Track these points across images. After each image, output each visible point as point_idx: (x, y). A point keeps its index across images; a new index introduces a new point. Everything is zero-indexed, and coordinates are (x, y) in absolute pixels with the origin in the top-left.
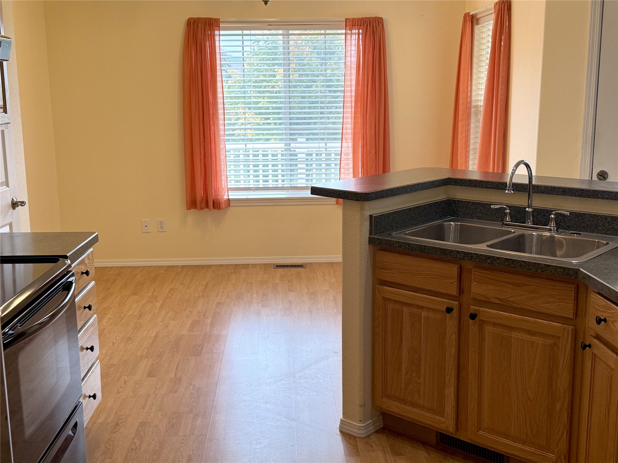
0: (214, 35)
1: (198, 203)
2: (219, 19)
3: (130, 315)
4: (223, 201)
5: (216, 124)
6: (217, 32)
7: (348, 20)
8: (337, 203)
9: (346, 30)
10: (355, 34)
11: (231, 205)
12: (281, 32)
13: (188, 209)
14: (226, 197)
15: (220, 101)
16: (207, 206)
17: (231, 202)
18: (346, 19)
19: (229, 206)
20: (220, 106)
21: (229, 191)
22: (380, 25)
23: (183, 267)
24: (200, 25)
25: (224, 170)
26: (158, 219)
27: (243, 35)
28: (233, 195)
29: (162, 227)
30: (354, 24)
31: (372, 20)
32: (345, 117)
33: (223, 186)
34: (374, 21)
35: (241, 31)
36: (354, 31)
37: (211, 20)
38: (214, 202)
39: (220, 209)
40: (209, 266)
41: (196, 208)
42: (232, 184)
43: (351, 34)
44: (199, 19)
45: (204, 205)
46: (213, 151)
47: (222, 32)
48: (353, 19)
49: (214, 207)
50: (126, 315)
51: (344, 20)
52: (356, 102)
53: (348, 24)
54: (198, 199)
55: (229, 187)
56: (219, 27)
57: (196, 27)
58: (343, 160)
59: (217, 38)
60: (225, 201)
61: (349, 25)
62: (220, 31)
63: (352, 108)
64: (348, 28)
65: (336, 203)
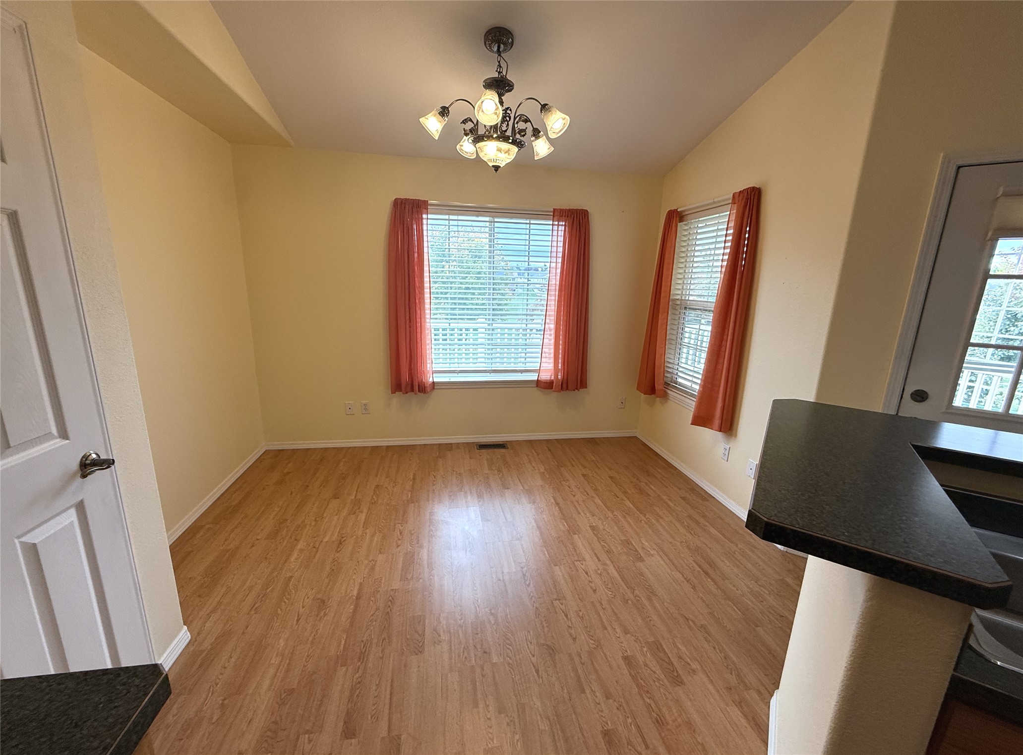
0: (422, 219)
1: (403, 387)
2: (427, 201)
3: (327, 541)
4: (428, 386)
5: (422, 308)
6: (424, 216)
7: (556, 211)
8: (537, 386)
9: (553, 222)
10: (562, 225)
11: (435, 388)
12: (487, 219)
13: (393, 392)
14: (431, 380)
15: (427, 285)
16: (412, 390)
17: (435, 385)
18: (554, 209)
19: (434, 388)
20: (427, 291)
21: (434, 374)
22: (586, 217)
23: (388, 447)
24: (407, 207)
25: (429, 354)
26: (362, 402)
27: (449, 220)
28: (438, 378)
29: (366, 409)
30: (561, 215)
31: (578, 211)
32: (550, 304)
33: (428, 369)
34: (581, 213)
35: (448, 216)
36: (561, 223)
37: (418, 202)
38: (419, 386)
39: (425, 392)
40: (413, 447)
41: (401, 391)
42: (436, 367)
43: (558, 225)
44: (406, 200)
45: (409, 388)
46: (419, 336)
47: (430, 216)
48: (561, 210)
49: (419, 391)
50: (322, 541)
51: (552, 210)
52: (560, 290)
53: (556, 214)
54: (403, 383)
55: (433, 369)
56: (427, 209)
57: (403, 208)
58: (545, 345)
59: (425, 222)
60: (430, 385)
61: (557, 216)
62: (429, 215)
63: (555, 296)
64: (555, 218)
65: (535, 385)
